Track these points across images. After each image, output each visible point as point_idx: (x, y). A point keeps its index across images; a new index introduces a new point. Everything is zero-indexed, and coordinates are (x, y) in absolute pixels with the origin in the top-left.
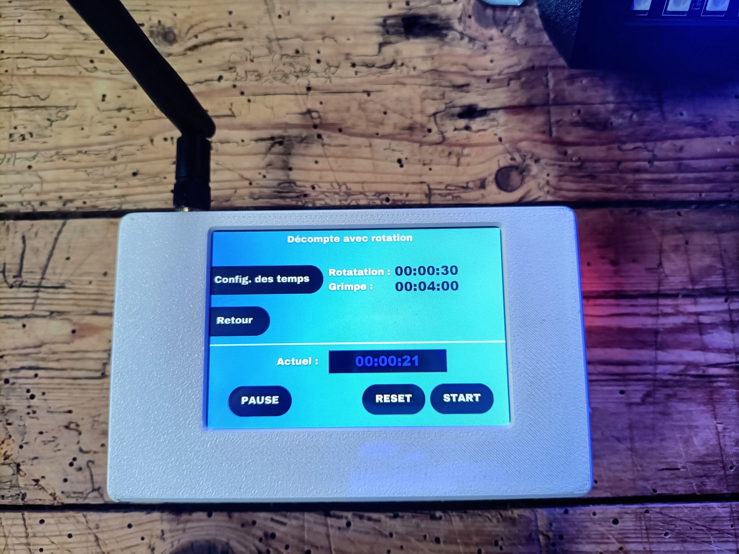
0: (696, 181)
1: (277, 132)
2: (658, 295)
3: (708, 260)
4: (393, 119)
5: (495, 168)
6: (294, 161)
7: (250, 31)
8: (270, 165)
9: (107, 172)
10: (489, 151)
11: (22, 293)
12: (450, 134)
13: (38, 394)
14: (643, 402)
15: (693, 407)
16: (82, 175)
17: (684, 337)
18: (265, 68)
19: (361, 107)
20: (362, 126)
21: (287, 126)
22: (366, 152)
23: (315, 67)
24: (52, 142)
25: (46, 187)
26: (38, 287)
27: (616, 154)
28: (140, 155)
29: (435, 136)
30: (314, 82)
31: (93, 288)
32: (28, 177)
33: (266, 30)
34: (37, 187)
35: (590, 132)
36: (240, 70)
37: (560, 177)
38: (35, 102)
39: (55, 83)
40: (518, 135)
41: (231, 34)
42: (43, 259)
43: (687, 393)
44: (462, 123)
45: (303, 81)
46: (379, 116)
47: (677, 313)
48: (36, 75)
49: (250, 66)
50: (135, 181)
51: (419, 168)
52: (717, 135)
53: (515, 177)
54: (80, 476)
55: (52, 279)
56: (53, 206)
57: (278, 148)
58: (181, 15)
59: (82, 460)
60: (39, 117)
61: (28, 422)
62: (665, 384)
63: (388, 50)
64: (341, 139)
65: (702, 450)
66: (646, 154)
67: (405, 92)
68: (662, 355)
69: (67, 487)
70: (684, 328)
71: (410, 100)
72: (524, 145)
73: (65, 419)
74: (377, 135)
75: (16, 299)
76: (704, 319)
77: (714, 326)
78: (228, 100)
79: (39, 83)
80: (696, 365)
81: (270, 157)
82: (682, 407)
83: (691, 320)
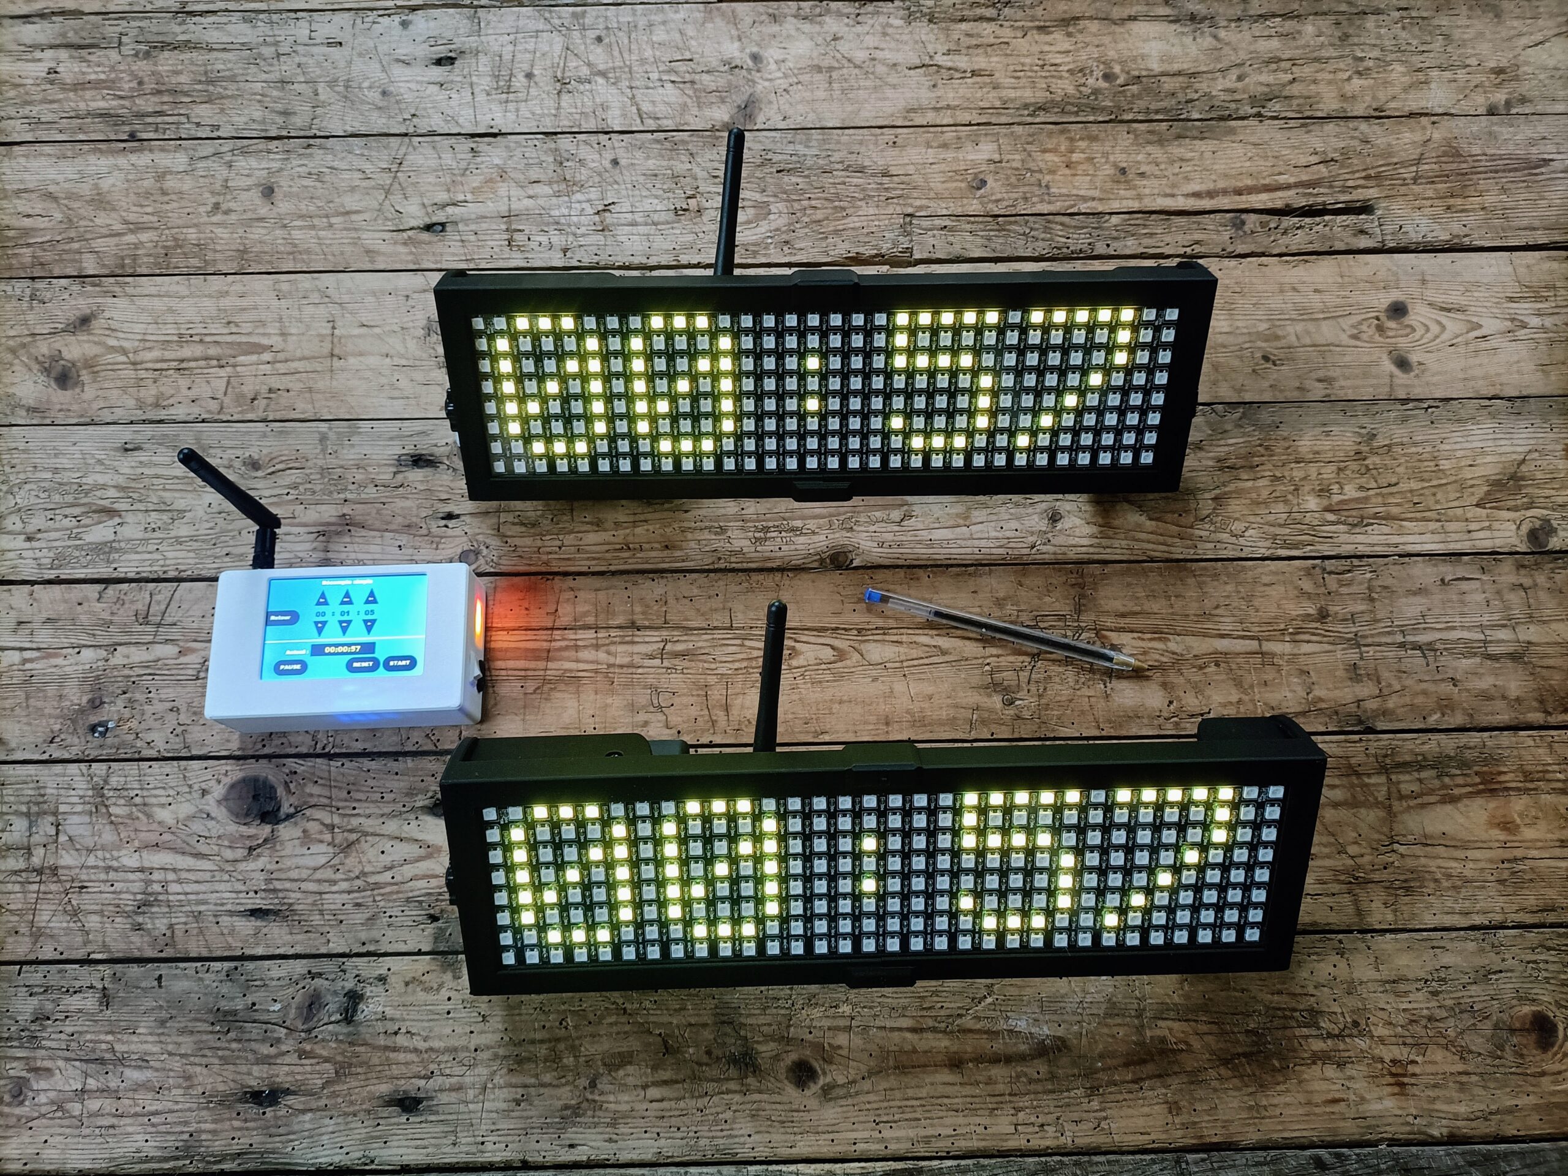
0: (588, 559)
1: (321, 528)
2: (552, 629)
3: (587, 608)
4: (399, 520)
5: (459, 551)
6: (331, 546)
7: (310, 464)
8: (315, 549)
9: (209, 553)
10: (457, 541)
11: (148, 628)
12: (434, 530)
13: (153, 690)
14: (535, 692)
15: (566, 695)
16: (192, 555)
17: (566, 654)
18: (318, 488)
19: (378, 512)
20: (378, 524)
21: (329, 524)
22: (379, 541)
23: (351, 487)
24: (173, 534)
25: (168, 562)
26: (159, 625)
27: (539, 543)
28: (231, 543)
29: (424, 531)
30: (349, 496)
31: (195, 625)
32: (156, 556)
33: (320, 462)
34: (161, 562)
35: (523, 529)
36: (301, 488)
37: (500, 557)
38: (163, 507)
39: (177, 495)
40: (477, 531)
41: (296, 465)
42: (163, 607)
43: (562, 687)
44: (443, 522)
45: (342, 496)
46: (390, 518)
47: (564, 639)
48: (165, 490)
49: (309, 486)
50: (227, 559)
51: (411, 551)
52: (605, 530)
53: (472, 557)
54: (177, 740)
55: (168, 620)
56: (172, 574)
57: (321, 538)
58: (265, 452)
59: (179, 730)
60: (165, 517)
61: (146, 707)
62: (550, 682)
63: (400, 477)
64: (363, 532)
65: (568, 721)
66: (559, 543)
67: (408, 503)
68: (550, 665)
69: (168, 746)
70: (567, 648)
71: (410, 508)
72: (480, 538)
73: (169, 705)
74: (386, 530)
75: (144, 633)
76: (580, 643)
77: (585, 647)
78: (292, 508)
79: (167, 495)
80: (571, 671)
81: (315, 544)
82: (558, 695)
83: (572, 643)
